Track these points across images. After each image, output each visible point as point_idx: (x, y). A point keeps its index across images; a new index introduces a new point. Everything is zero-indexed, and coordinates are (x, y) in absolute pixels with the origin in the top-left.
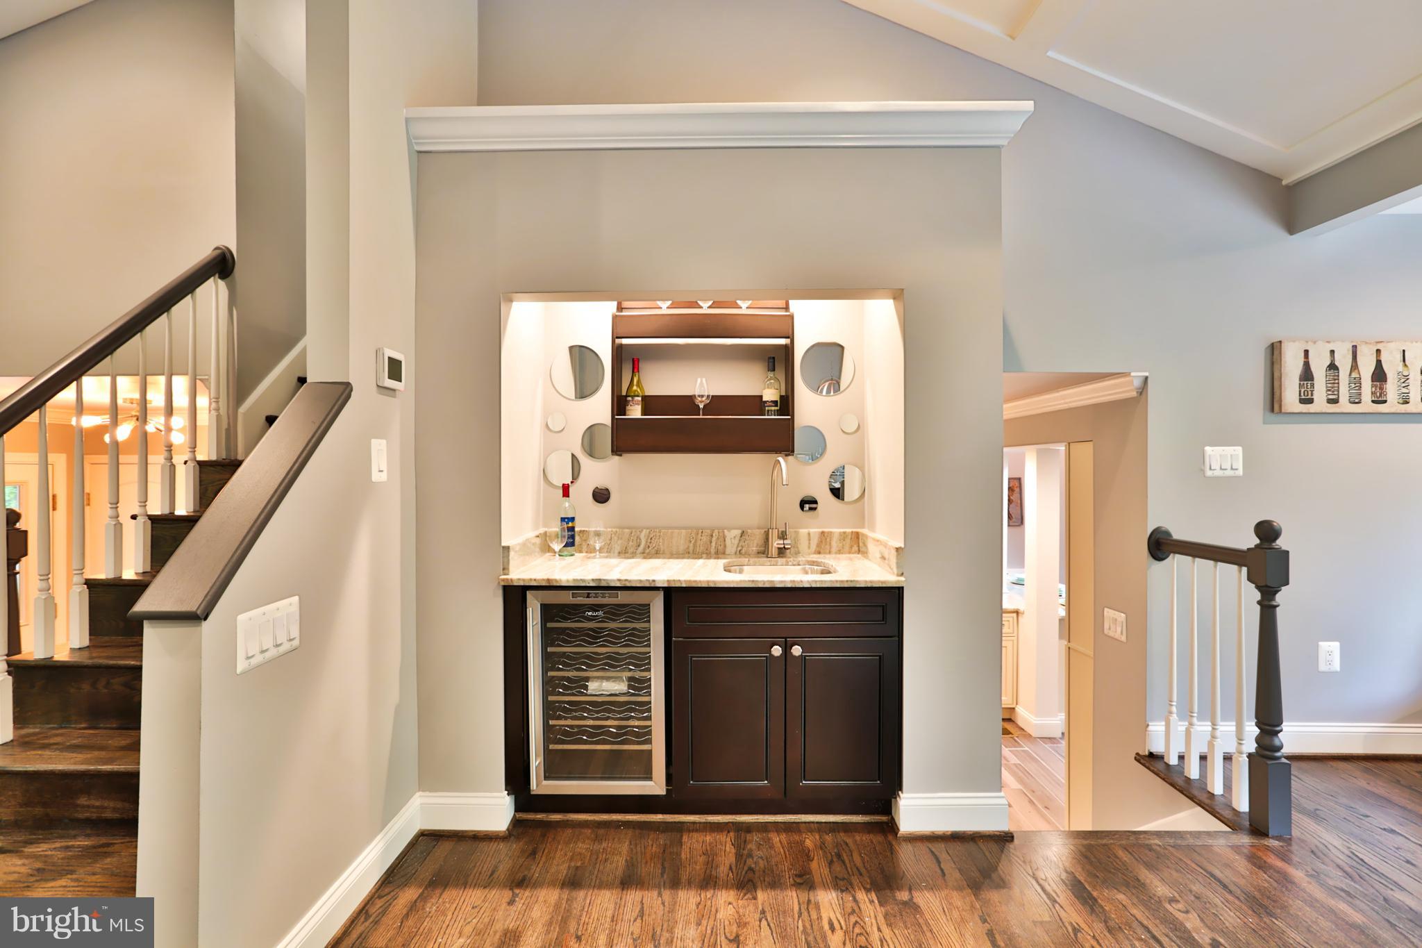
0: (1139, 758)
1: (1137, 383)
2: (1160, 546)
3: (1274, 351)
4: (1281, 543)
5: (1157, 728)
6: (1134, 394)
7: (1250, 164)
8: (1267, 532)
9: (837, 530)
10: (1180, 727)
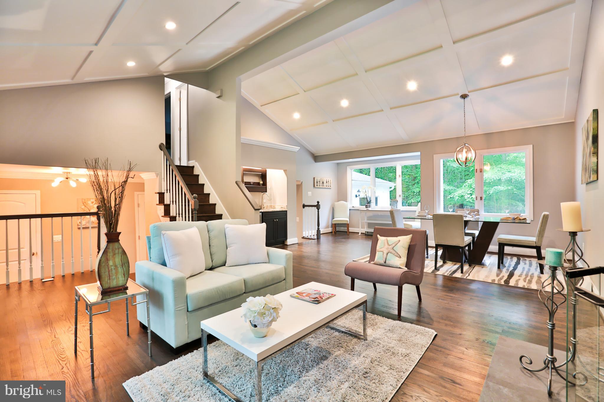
0: (302, 238)
1: (301, 182)
2: (304, 206)
3: (314, 178)
4: (319, 204)
5: (304, 233)
6: (300, 184)
7: (309, 150)
8: (318, 202)
9: (269, 205)
10: (307, 232)
